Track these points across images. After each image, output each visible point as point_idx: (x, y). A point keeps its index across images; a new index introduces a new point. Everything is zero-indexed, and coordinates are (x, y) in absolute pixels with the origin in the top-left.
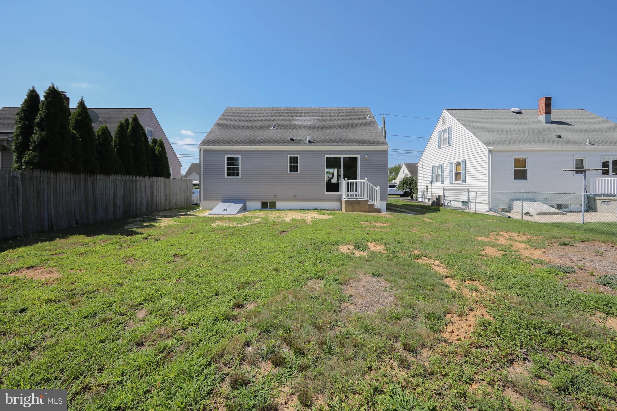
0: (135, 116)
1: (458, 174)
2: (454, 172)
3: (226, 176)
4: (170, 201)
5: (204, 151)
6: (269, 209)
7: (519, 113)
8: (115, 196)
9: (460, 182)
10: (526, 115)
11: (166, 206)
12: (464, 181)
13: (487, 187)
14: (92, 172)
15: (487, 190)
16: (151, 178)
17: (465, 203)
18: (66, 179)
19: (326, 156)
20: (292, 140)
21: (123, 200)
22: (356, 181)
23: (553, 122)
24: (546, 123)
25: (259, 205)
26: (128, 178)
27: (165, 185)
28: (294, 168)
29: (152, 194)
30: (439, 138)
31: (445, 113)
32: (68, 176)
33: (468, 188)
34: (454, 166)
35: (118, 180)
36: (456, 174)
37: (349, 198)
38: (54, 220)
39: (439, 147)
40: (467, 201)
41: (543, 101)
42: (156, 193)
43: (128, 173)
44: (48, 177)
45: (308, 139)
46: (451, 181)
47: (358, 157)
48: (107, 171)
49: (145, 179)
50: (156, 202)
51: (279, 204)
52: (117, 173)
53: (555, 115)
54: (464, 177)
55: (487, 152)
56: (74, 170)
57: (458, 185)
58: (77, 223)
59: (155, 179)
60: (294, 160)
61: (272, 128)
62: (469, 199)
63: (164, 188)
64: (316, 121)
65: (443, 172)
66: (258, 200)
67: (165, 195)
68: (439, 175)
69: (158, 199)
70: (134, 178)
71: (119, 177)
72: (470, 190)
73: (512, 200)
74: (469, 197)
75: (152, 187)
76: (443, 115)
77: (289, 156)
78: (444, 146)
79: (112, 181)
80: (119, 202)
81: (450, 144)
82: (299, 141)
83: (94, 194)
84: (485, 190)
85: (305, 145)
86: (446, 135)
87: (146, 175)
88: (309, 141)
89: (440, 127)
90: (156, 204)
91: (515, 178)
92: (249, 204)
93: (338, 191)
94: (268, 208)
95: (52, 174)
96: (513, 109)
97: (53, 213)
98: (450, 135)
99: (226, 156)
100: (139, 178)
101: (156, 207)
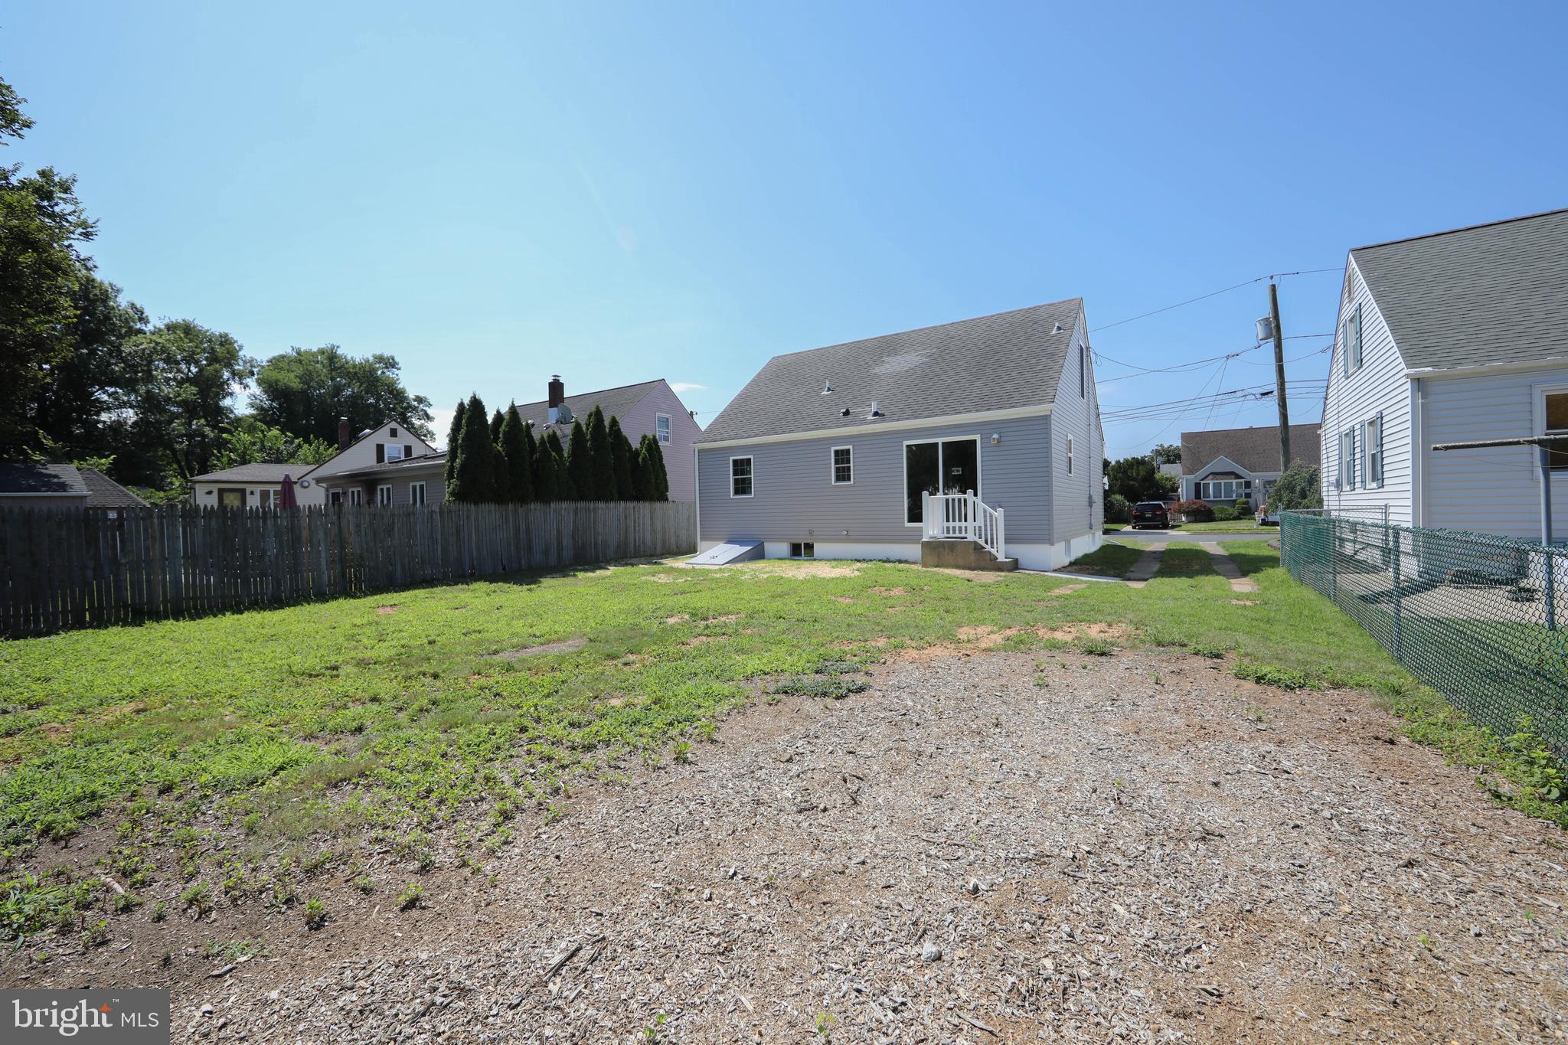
0: (598, 407)
2: (1369, 451)
3: (731, 496)
4: (664, 541)
5: (699, 451)
6: (803, 558)
8: (559, 532)
9: (1378, 483)
11: (656, 548)
12: (1381, 482)
13: (1411, 503)
14: (523, 500)
15: (1411, 511)
16: (623, 504)
18: (490, 511)
19: (907, 443)
20: (847, 413)
21: (573, 539)
25: (784, 548)
26: (580, 505)
27: (652, 513)
28: (843, 474)
29: (626, 529)
30: (1346, 344)
32: (493, 507)
34: (1368, 433)
35: (563, 510)
38: (475, 563)
39: (1347, 375)
42: (635, 529)
43: (583, 498)
44: (469, 510)
45: (874, 410)
46: (1363, 481)
47: (978, 438)
48: (545, 496)
49: (612, 505)
50: (635, 541)
51: (818, 548)
52: (561, 498)
54: (1380, 467)
55: (1409, 385)
56: (499, 499)
57: (1373, 492)
58: (504, 569)
59: (631, 505)
61: (825, 392)
63: (651, 518)
64: (924, 359)
65: (1353, 453)
66: (784, 539)
67: (654, 531)
69: (639, 538)
70: (592, 505)
71: (565, 505)
72: (1389, 509)
75: (626, 517)
77: (833, 449)
78: (1353, 371)
79: (555, 511)
80: (566, 542)
81: (1361, 363)
82: (857, 415)
83: (528, 528)
84: (1408, 511)
85: (864, 422)
87: (612, 499)
88: (876, 414)
89: (1346, 308)
90: (635, 545)
92: (769, 547)
93: (921, 521)
94: (801, 555)
95: (473, 506)
97: (475, 554)
98: (1359, 333)
99: (733, 458)
100: (601, 505)
101: (635, 550)
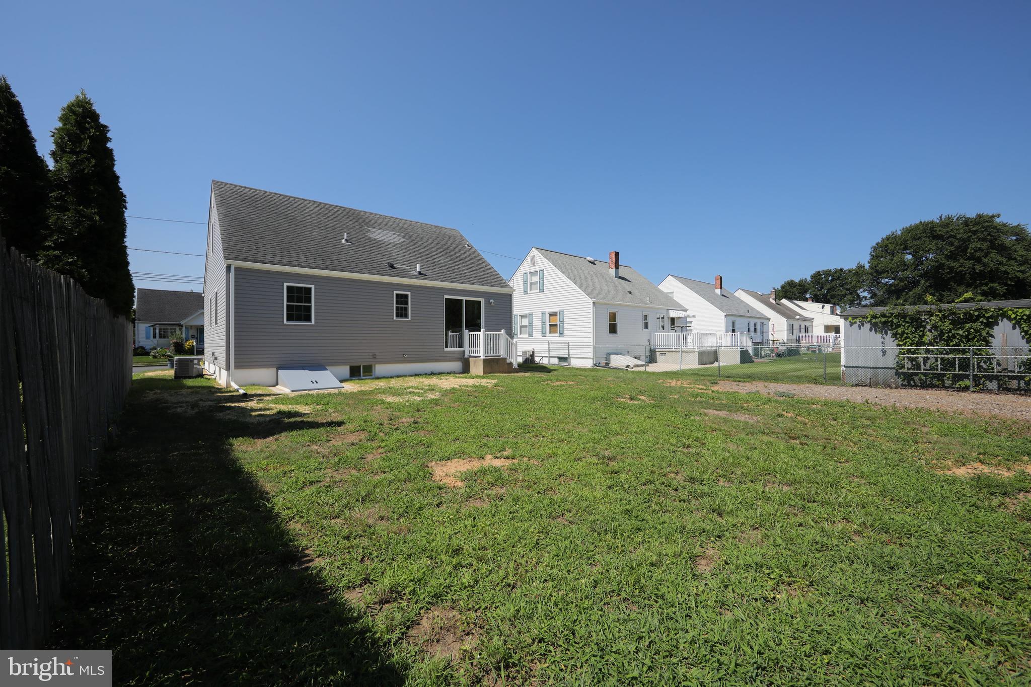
1: (553, 327)
2: (548, 323)
3: (285, 322)
5: (237, 269)
6: (362, 377)
7: (593, 263)
9: (557, 335)
10: (599, 267)
12: (562, 334)
13: (592, 341)
15: (592, 344)
17: (561, 359)
19: (446, 297)
20: (392, 266)
22: (478, 333)
23: (620, 278)
24: (616, 277)
25: (346, 370)
28: (402, 312)
30: (525, 282)
31: (534, 252)
33: (567, 342)
34: (548, 316)
36: (551, 325)
37: (487, 355)
39: (525, 292)
40: (567, 356)
41: (614, 255)
45: (418, 269)
46: (544, 334)
47: (483, 301)
51: (379, 369)
53: (622, 272)
54: (561, 329)
55: (592, 304)
57: (554, 338)
60: (402, 299)
61: (343, 241)
62: (569, 355)
64: (403, 239)
65: (531, 323)
66: (344, 364)
68: (526, 326)
72: (570, 344)
73: (609, 354)
74: (569, 352)
76: (531, 254)
77: (394, 292)
78: (532, 292)
81: (542, 290)
82: (403, 270)
84: (590, 344)
85: (414, 277)
86: (536, 279)
88: (420, 273)
89: (526, 267)
91: (610, 332)
94: (360, 375)
96: (588, 258)
98: (542, 279)
99: (285, 285)
